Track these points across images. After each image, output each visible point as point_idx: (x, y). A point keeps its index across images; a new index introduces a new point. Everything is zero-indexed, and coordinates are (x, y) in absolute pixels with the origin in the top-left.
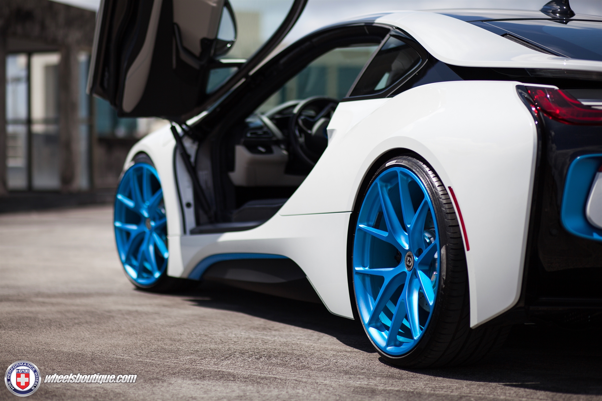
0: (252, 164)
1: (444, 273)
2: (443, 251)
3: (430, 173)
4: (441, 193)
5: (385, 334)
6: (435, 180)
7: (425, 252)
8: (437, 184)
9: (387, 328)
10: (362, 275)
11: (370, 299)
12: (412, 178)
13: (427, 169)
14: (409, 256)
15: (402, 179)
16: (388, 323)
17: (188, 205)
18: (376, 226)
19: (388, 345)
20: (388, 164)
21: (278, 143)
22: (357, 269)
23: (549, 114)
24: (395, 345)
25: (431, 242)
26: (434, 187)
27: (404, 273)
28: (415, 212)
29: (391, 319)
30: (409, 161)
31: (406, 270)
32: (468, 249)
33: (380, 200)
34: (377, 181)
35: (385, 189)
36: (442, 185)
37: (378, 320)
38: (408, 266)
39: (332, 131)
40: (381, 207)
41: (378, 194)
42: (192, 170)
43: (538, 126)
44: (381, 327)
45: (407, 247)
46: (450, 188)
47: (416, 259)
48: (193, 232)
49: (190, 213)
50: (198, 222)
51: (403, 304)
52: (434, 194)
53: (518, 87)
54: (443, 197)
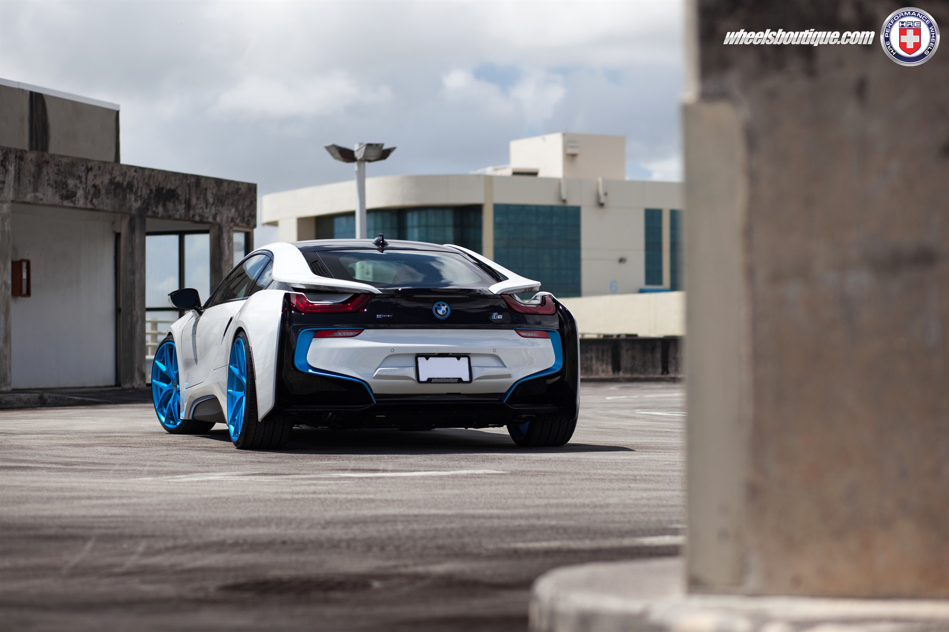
6: (247, 344)
36: (249, 346)
54: (249, 353)
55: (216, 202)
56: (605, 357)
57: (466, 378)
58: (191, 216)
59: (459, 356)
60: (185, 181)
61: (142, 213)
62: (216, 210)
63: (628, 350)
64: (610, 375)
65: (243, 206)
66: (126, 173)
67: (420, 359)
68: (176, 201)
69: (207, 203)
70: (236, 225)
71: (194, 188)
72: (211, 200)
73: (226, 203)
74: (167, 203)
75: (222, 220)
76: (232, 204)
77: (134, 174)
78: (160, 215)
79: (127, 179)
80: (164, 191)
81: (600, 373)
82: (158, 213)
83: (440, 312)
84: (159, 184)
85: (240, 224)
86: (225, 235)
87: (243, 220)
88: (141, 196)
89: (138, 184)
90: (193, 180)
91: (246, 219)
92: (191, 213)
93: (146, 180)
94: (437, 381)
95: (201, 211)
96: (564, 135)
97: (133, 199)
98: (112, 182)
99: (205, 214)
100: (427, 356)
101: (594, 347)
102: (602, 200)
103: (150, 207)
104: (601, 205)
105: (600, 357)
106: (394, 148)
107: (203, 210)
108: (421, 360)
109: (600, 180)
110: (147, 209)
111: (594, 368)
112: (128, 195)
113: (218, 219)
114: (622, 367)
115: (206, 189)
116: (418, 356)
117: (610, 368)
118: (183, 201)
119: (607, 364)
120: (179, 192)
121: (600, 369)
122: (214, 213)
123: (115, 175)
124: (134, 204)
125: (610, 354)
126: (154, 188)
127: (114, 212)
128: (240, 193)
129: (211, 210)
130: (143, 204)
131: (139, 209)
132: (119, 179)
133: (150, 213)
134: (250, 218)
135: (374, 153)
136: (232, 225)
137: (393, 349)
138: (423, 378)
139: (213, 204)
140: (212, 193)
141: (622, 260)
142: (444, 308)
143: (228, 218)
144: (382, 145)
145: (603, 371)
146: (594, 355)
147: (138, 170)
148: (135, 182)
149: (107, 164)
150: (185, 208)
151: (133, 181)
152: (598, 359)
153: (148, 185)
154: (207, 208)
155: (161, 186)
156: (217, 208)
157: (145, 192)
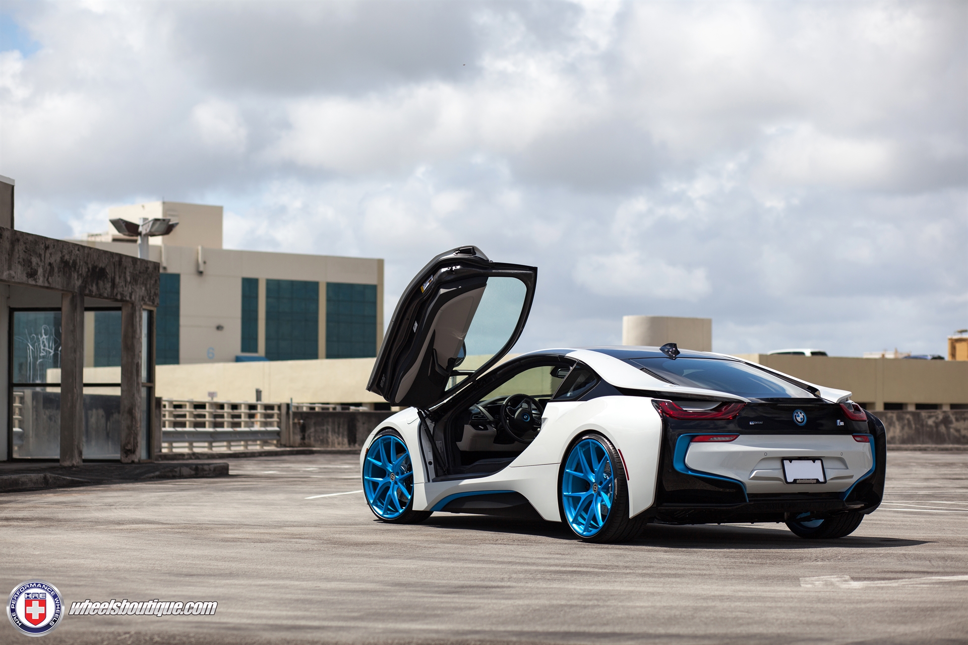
0: (475, 437)
1: (616, 492)
2: (616, 481)
3: (608, 442)
4: (614, 452)
5: (582, 527)
6: (610, 446)
7: (604, 483)
8: (611, 448)
9: (583, 524)
10: (568, 496)
11: (572, 510)
12: (597, 445)
13: (606, 441)
14: (595, 485)
15: (592, 445)
16: (584, 522)
17: (430, 463)
18: (575, 471)
19: (584, 532)
20: (583, 438)
21: (490, 423)
22: (565, 494)
23: (668, 414)
24: (588, 532)
25: (607, 478)
26: (610, 449)
27: (593, 495)
28: (599, 463)
29: (585, 521)
30: (596, 436)
31: (593, 493)
32: (628, 480)
33: (579, 455)
34: (577, 446)
35: (581, 451)
36: (614, 448)
37: (577, 520)
38: (595, 491)
39: (545, 419)
40: (579, 459)
41: (578, 452)
42: (432, 439)
43: (663, 421)
44: (579, 524)
45: (594, 481)
46: (619, 450)
47: (600, 487)
48: (434, 481)
49: (431, 468)
50: (437, 475)
51: (593, 510)
52: (610, 453)
53: (652, 401)
54: (615, 454)
55: (132, 281)
56: (341, 430)
57: (821, 479)
58: (115, 295)
59: (814, 459)
60: (111, 260)
61: (83, 292)
62: (132, 288)
63: (364, 423)
64: (346, 447)
65: (150, 285)
66: (72, 251)
67: (785, 461)
68: (105, 280)
69: (126, 281)
70: (145, 304)
71: (118, 266)
72: (129, 279)
73: (139, 281)
74: (99, 281)
75: (135, 299)
76: (143, 283)
77: (78, 252)
78: (94, 294)
79: (73, 257)
80: (97, 270)
81: (336, 445)
82: (93, 292)
83: (799, 419)
84: (94, 263)
85: (148, 303)
86: (137, 314)
87: (149, 299)
88: (81, 274)
89: (80, 262)
90: (117, 259)
91: (152, 298)
92: (115, 291)
93: (86, 259)
94: (801, 481)
95: (122, 289)
96: (164, 203)
97: (76, 277)
98: (62, 258)
99: (124, 293)
100: (791, 459)
101: (330, 420)
102: (201, 269)
103: (87, 286)
104: (201, 273)
105: (336, 430)
106: (177, 224)
107: (123, 288)
108: (786, 463)
109: (200, 248)
110: (85, 287)
111: (330, 440)
112: (73, 273)
113: (133, 297)
114: (357, 439)
115: (125, 268)
116: (783, 459)
117: (346, 440)
118: (110, 280)
119: (343, 436)
120: (108, 271)
121: (336, 441)
122: (130, 291)
123: (65, 253)
124: (76, 282)
125: (346, 427)
126: (90, 266)
127: (63, 290)
128: (148, 272)
129: (128, 288)
130: (82, 283)
131: (80, 287)
132: (67, 257)
133: (87, 292)
134: (154, 297)
135: (163, 227)
136: (142, 303)
137: (766, 453)
138: (790, 480)
139: (130, 283)
140: (130, 272)
141: (219, 328)
142: (801, 416)
143: (139, 296)
144: (169, 220)
145: (339, 444)
146: (330, 428)
147: (81, 248)
148: (78, 261)
149: (59, 242)
150: (111, 287)
151: (76, 260)
152: (334, 431)
153: (87, 263)
154: (126, 286)
155: (95, 265)
156: (133, 287)
157: (84, 270)
